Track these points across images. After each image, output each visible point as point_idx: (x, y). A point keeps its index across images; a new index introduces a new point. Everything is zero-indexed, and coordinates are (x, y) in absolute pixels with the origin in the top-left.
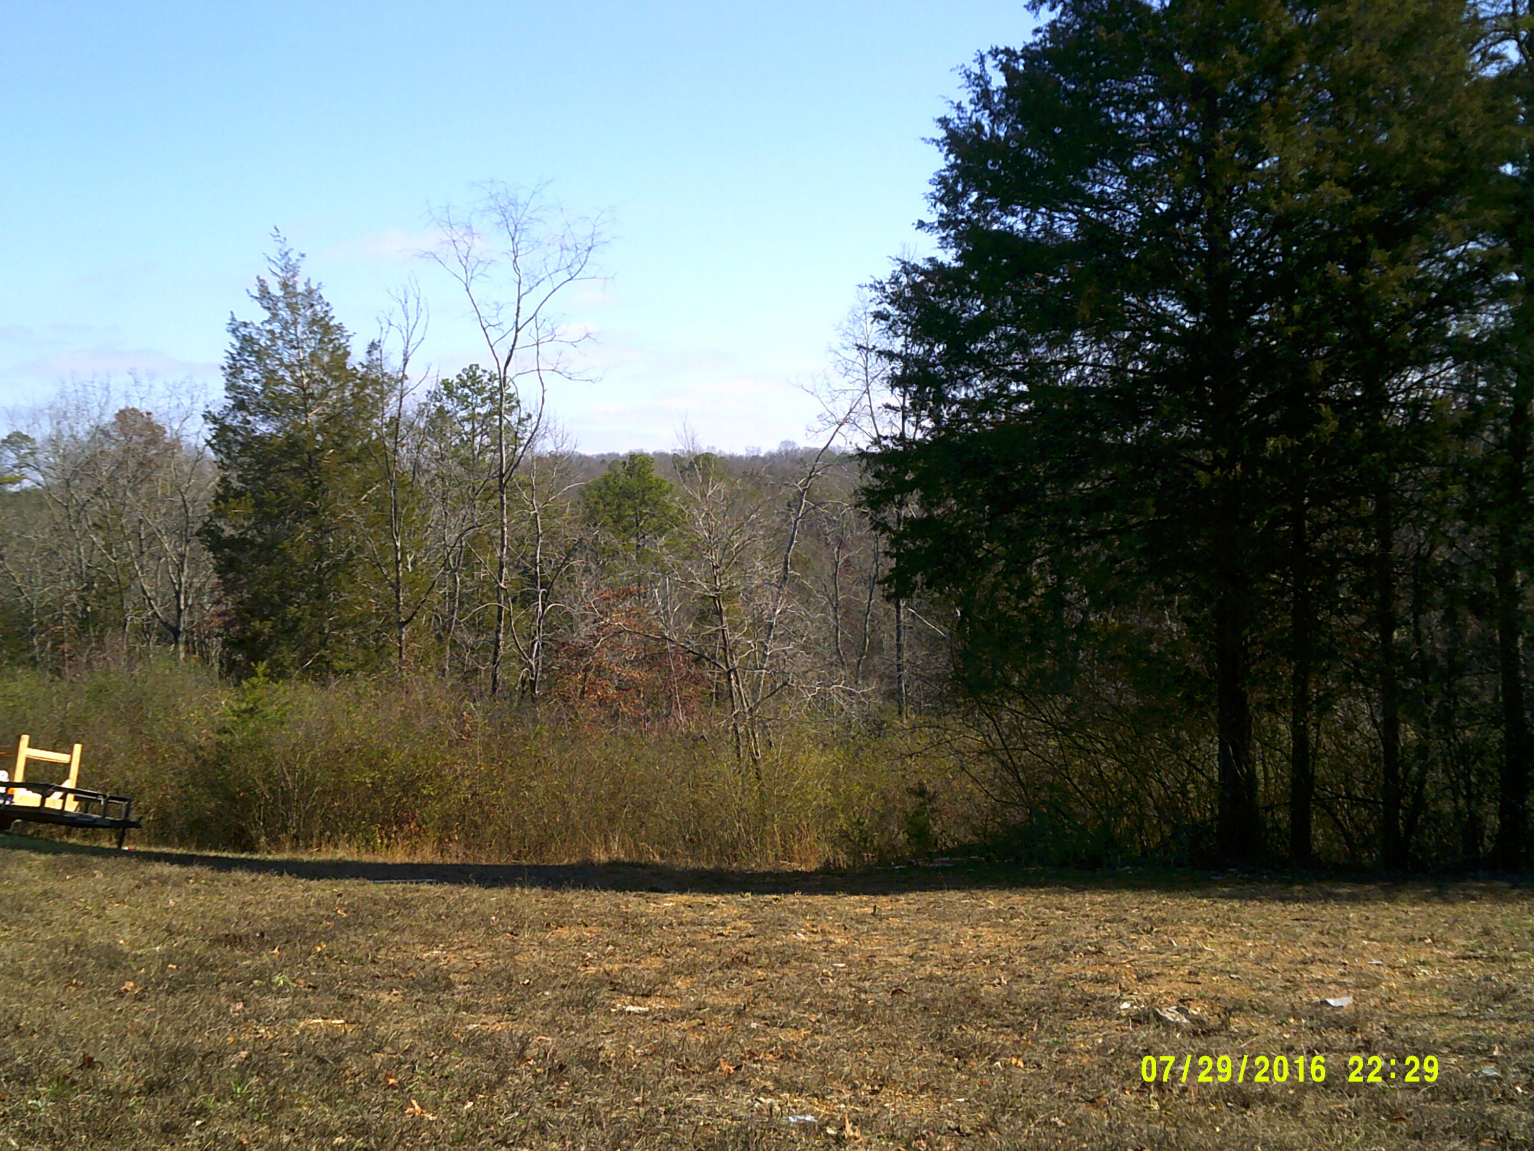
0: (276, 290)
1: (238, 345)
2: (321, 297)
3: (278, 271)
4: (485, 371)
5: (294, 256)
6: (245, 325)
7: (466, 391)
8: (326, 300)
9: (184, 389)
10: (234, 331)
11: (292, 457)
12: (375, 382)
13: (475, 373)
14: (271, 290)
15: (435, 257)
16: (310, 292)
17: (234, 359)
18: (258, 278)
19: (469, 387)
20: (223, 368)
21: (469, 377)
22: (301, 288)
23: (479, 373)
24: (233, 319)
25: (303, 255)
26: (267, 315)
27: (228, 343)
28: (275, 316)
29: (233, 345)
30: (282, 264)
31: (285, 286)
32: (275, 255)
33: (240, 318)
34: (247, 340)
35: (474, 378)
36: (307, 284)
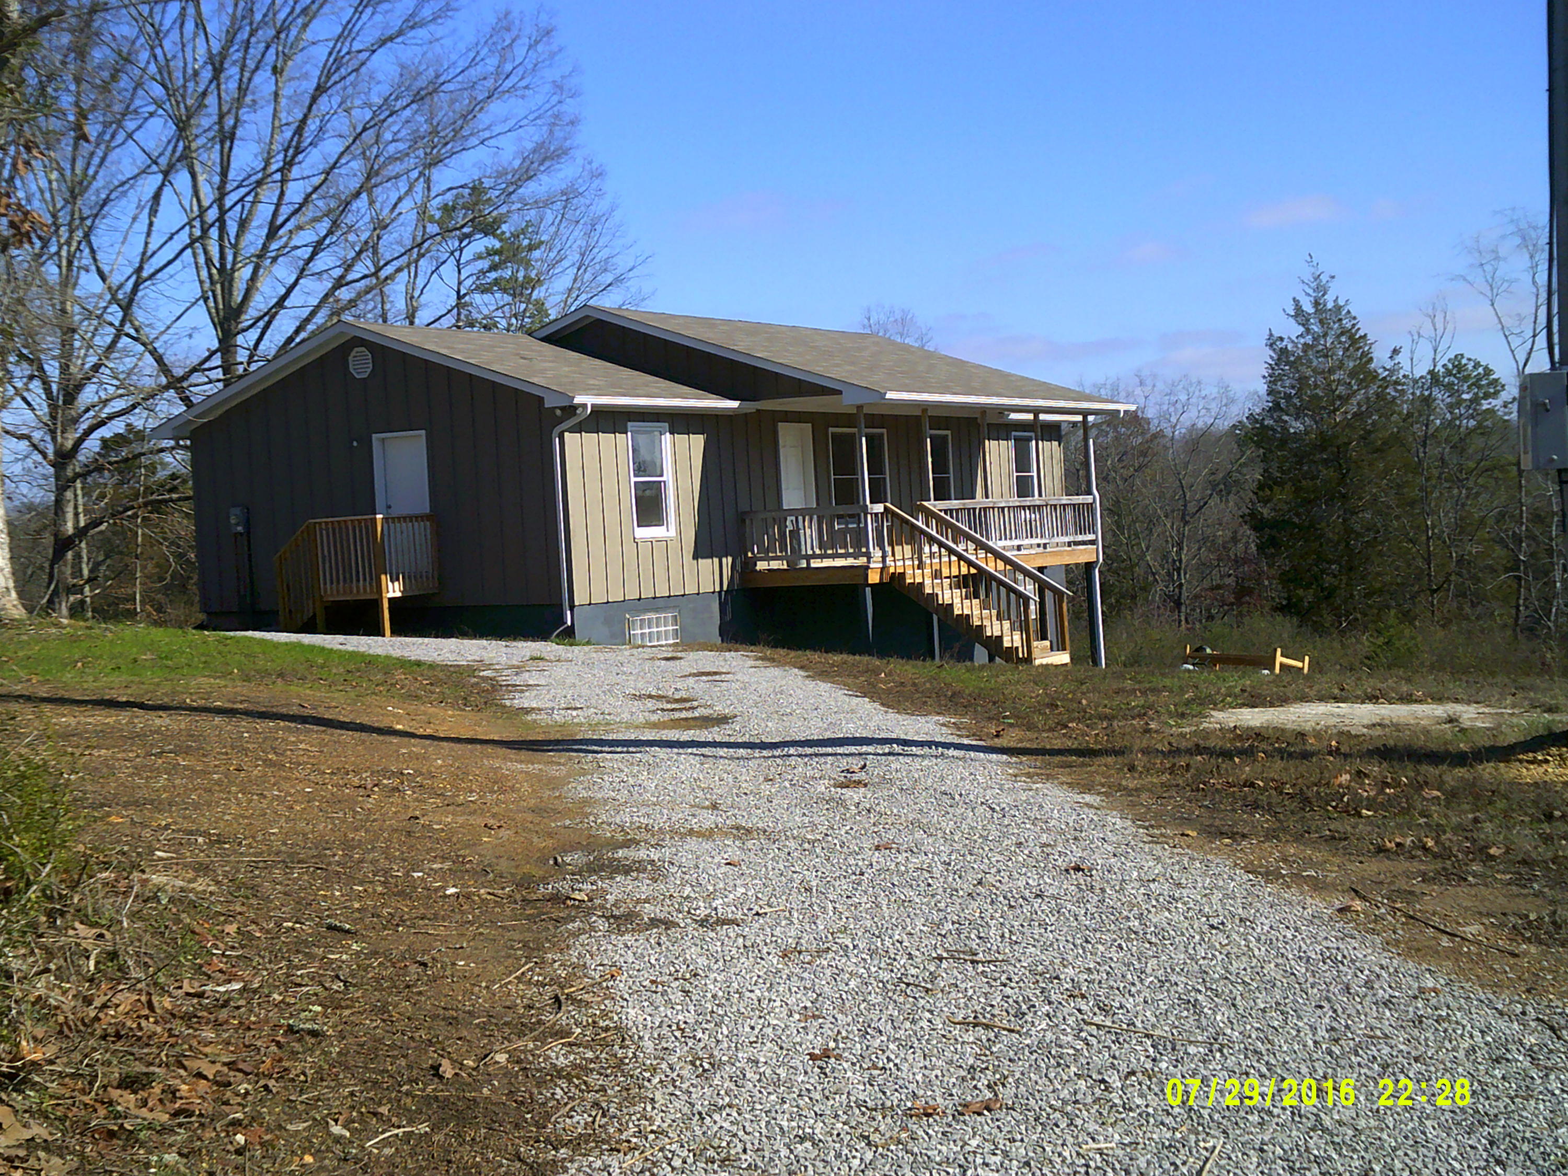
0: (1308, 308)
1: (1275, 357)
2: (1349, 312)
3: (1310, 291)
4: (1469, 360)
5: (1324, 278)
6: (1281, 339)
7: (1452, 379)
8: (1353, 314)
9: (1180, 387)
10: (1271, 345)
11: (1323, 449)
12: (1397, 383)
13: (1460, 362)
14: (1304, 308)
15: (1465, 279)
16: (1338, 308)
17: (1273, 369)
18: (1294, 299)
19: (1455, 376)
20: (1264, 377)
21: (1454, 366)
22: (1330, 305)
23: (1464, 361)
24: (1271, 335)
25: (1333, 277)
26: (1301, 329)
27: (1268, 355)
28: (1308, 331)
29: (1271, 357)
30: (1314, 285)
31: (1316, 303)
32: (1308, 277)
33: (1276, 334)
34: (1284, 351)
35: (1460, 367)
36: (1335, 301)
